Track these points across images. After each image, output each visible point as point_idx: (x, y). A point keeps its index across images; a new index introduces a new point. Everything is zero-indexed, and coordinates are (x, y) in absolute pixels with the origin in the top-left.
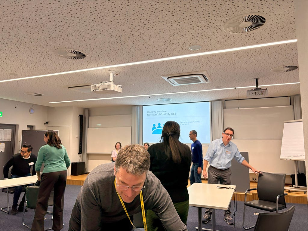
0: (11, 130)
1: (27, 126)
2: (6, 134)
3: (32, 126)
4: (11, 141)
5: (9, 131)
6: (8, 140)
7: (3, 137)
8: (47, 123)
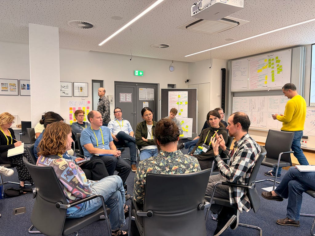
0: (153, 89)
1: (168, 84)
2: (149, 93)
3: (174, 85)
4: (153, 100)
5: (152, 90)
6: (151, 99)
7: (146, 96)
8: (188, 81)
